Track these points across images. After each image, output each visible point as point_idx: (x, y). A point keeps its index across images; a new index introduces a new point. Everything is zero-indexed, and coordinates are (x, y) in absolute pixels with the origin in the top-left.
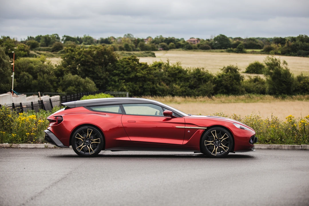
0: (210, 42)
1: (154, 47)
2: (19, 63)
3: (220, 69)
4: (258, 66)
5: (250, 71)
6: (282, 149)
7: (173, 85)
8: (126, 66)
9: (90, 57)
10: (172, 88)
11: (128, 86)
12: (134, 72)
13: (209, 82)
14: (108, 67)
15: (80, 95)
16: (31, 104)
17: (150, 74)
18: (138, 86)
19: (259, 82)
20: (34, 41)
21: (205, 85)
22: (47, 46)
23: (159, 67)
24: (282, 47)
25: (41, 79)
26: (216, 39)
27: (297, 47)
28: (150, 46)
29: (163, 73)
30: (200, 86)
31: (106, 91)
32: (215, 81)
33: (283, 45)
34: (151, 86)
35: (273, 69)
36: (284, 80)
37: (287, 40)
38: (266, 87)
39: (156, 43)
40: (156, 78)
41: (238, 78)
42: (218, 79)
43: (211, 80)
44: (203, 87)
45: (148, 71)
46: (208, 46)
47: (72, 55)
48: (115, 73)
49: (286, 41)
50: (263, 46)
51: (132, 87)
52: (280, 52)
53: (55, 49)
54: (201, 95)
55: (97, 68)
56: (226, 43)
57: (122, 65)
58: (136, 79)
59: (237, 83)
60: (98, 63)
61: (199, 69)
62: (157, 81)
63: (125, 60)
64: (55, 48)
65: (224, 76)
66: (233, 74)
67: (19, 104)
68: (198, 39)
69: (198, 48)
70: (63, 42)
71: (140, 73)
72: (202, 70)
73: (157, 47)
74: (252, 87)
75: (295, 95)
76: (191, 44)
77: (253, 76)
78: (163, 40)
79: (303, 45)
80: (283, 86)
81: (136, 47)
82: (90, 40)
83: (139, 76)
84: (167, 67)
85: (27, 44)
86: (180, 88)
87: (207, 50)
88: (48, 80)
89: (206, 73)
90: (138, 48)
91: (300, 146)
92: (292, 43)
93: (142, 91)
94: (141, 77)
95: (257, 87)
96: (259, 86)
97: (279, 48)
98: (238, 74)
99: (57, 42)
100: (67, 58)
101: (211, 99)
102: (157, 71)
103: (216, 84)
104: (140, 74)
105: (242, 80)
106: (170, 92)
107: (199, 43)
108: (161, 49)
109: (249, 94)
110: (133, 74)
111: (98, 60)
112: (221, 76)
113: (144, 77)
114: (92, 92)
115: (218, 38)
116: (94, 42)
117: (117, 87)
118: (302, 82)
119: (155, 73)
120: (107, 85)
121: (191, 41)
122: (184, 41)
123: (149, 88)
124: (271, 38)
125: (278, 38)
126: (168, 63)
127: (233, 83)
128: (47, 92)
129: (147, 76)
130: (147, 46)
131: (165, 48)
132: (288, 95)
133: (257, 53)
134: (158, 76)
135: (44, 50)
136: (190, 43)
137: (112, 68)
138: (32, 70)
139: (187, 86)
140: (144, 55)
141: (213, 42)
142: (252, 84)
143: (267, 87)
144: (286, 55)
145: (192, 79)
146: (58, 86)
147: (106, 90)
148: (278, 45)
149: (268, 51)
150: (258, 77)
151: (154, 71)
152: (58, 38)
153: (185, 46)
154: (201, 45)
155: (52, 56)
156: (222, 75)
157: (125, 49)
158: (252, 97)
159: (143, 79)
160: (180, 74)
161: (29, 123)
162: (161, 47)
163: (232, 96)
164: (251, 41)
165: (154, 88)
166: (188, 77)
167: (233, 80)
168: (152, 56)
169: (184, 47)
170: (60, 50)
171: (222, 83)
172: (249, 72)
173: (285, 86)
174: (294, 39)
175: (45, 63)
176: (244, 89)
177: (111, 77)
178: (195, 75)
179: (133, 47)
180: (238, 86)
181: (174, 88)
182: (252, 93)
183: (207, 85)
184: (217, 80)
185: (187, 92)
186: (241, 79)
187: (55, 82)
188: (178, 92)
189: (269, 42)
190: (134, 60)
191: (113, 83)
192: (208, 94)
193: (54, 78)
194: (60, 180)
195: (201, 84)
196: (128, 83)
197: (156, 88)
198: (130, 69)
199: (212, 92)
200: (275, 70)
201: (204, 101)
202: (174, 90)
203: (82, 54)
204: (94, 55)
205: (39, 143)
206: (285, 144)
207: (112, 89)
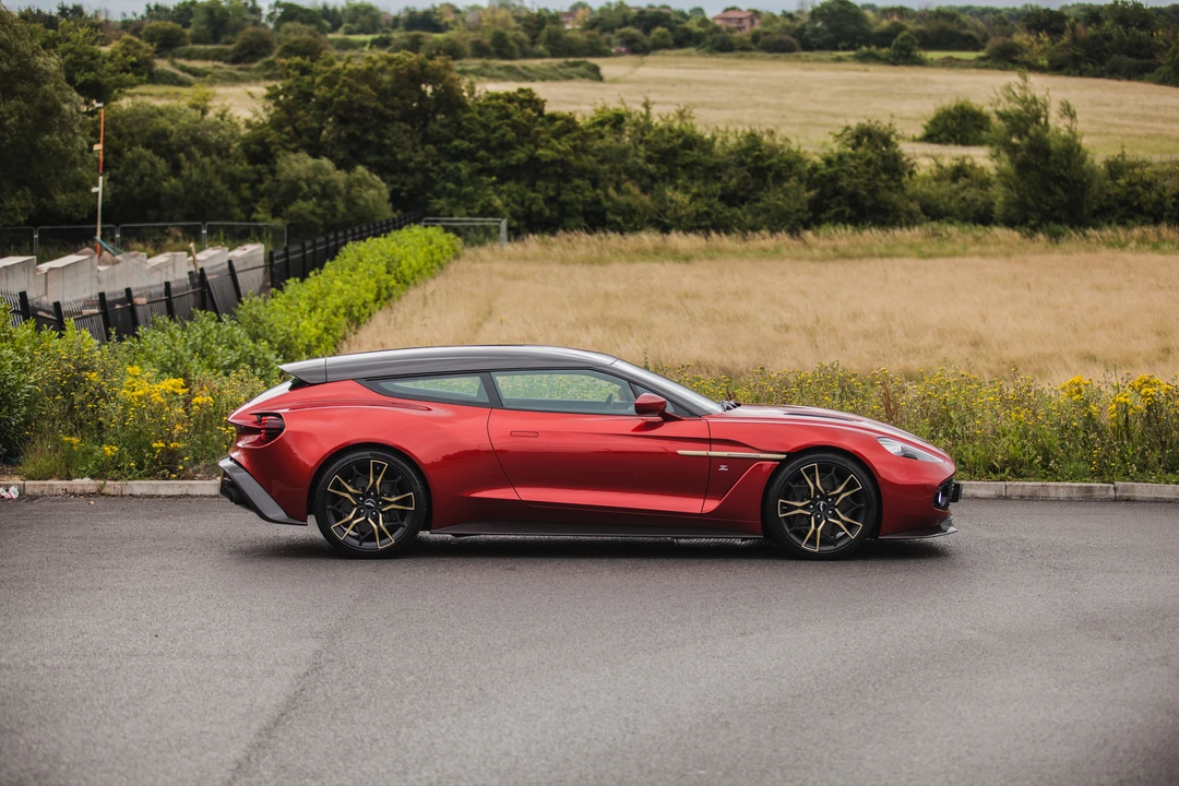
0: (798, 25)
1: (598, 43)
2: (115, 118)
3: (830, 133)
4: (968, 118)
5: (937, 135)
7: (667, 190)
8: (498, 124)
9: (370, 90)
10: (659, 202)
11: (504, 196)
12: (526, 144)
13: (793, 182)
14: (433, 127)
15: (336, 239)
16: (162, 289)
17: (585, 151)
18: (540, 196)
19: (969, 181)
20: (170, 23)
21: (779, 190)
22: (216, 40)
23: (614, 126)
24: (1053, 43)
25: (196, 175)
26: (816, 14)
27: (1106, 43)
28: (582, 38)
29: (630, 148)
30: (762, 193)
31: (429, 215)
32: (815, 176)
33: (1054, 38)
34: (587, 193)
35: (1022, 133)
36: (1062, 171)
37: (1072, 20)
38: (996, 198)
39: (605, 30)
40: (606, 167)
41: (895, 167)
42: (824, 170)
43: (799, 174)
44: (773, 198)
45: (579, 142)
46: (787, 37)
47: (304, 87)
48: (456, 147)
49: (1067, 24)
50: (986, 39)
51: (520, 199)
52: (1045, 62)
53: (245, 51)
54: (764, 227)
55: (395, 129)
56: (853, 27)
57: (482, 119)
58: (533, 170)
59: (893, 184)
60: (397, 113)
61: (758, 134)
62: (609, 176)
63: (494, 102)
64: (243, 47)
65: (845, 159)
66: (878, 151)
67: (121, 293)
68: (756, 14)
69: (753, 46)
70: (271, 26)
71: (548, 148)
72: (766, 138)
73: (609, 43)
74: (946, 199)
75: (1096, 227)
76: (730, 31)
77: (950, 154)
78: (629, 19)
79: (1126, 38)
80: (1055, 194)
81: (533, 43)
82: (367, 16)
83: (544, 159)
84: (644, 127)
85: (146, 33)
86: (691, 202)
87: (787, 54)
88: (219, 177)
89: (782, 146)
90: (541, 48)
91: (1112, 486)
92: (1090, 29)
93: (555, 214)
94: (553, 162)
95: (964, 199)
96: (970, 193)
97: (1041, 46)
98: (897, 150)
99: (250, 29)
100: (286, 96)
101: (800, 243)
102: (609, 140)
103: (818, 190)
104: (549, 153)
105: (911, 173)
106: (655, 217)
107: (757, 27)
108: (623, 49)
109: (935, 224)
110: (522, 152)
111: (396, 101)
112: (835, 159)
113: (562, 163)
114: (378, 225)
115: (826, 11)
116: (383, 22)
117: (468, 200)
118: (1122, 182)
119: (599, 150)
120: (429, 195)
121: (729, 20)
122: (705, 22)
123: (578, 201)
124: (1015, 9)
125: (1039, 10)
126: (648, 112)
127: (879, 183)
128: (219, 220)
129: (572, 158)
130: (571, 40)
131: (637, 45)
132: (1072, 227)
133: (965, 63)
134: (611, 160)
135: (205, 57)
136: (724, 28)
137: (445, 131)
138: (164, 142)
139: (714, 195)
140: (561, 74)
141: (808, 26)
142: (947, 187)
143: (998, 195)
144: (1068, 74)
145: (731, 171)
146: (257, 196)
147: (428, 209)
148: (1039, 36)
149: (1006, 58)
150: (968, 162)
151: (599, 144)
152: (256, 11)
153: (709, 39)
154: (766, 34)
155: (235, 80)
156: (840, 157)
157: (492, 49)
158: (945, 235)
159: (560, 170)
160: (688, 151)
161: (162, 404)
162: (622, 44)
163: (873, 230)
164: (943, 22)
165: (597, 202)
166: (718, 160)
167: (877, 174)
168: (591, 78)
169: (702, 44)
170: (264, 55)
171: (840, 183)
172: (936, 139)
173: (1062, 193)
174: (1093, 16)
175: (211, 115)
176: (915, 206)
177: (444, 164)
178: (743, 157)
179: (520, 43)
180: (895, 196)
181: (669, 204)
182: (945, 221)
183: (786, 194)
184: (820, 172)
185: (714, 216)
186: (904, 169)
187: (247, 185)
188: (682, 217)
189: (1005, 23)
190: (525, 104)
191: (450, 185)
192: (791, 221)
193: (242, 167)
194: (283, 714)
195: (765, 188)
196: (504, 187)
197: (607, 204)
198: (511, 135)
199: (805, 217)
200: (1031, 138)
201: (777, 251)
202: (668, 208)
203: (341, 82)
204: (383, 86)
205: (199, 475)
206: (1059, 481)
207: (447, 208)
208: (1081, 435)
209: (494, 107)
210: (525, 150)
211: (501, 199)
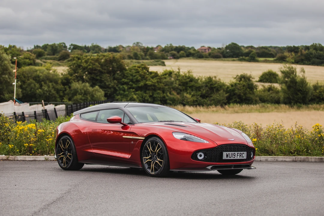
0: (222, 51)
1: (164, 56)
2: (24, 72)
3: (232, 77)
4: (272, 75)
5: (263, 80)
6: (308, 162)
7: (184, 94)
8: (136, 74)
9: (98, 65)
10: (182, 97)
12: (144, 80)
13: (222, 91)
14: (116, 76)
17: (161, 82)
18: (148, 95)
19: (273, 91)
20: (41, 49)
21: (218, 94)
22: (54, 55)
23: (169, 75)
24: (296, 55)
25: (46, 88)
26: (227, 48)
27: (311, 55)
28: (160, 54)
29: (174, 81)
30: (212, 95)
32: (228, 90)
34: (161, 95)
35: (288, 77)
36: (300, 88)
37: (301, 49)
38: (281, 96)
39: (166, 52)
40: (167, 87)
41: (251, 87)
42: (231, 88)
43: (223, 89)
44: (215, 96)
45: (159, 80)
46: (219, 54)
47: (79, 63)
48: (123, 81)
49: (299, 50)
50: (276, 54)
51: (142, 96)
52: (293, 61)
53: (62, 58)
54: (213, 104)
55: (105, 76)
56: (238, 51)
57: (131, 73)
58: (145, 88)
59: (251, 92)
60: (106, 71)
61: (211, 77)
62: (168, 89)
63: (134, 68)
64: (61, 56)
65: (237, 85)
66: (247, 83)
67: (21, 113)
68: (209, 48)
69: (209, 57)
70: (70, 51)
71: (150, 81)
72: (214, 79)
73: (167, 56)
74: (266, 97)
75: (311, 104)
76: (202, 52)
77: (267, 85)
78: (173, 49)
79: (316, 54)
80: (298, 95)
81: (145, 56)
82: (97, 48)
83: (148, 85)
84: (178, 75)
85: (34, 52)
86: (191, 97)
87: (219, 59)
88: (53, 89)
89: (219, 81)
90: (148, 57)
92: (306, 51)
93: (152, 100)
94: (151, 85)
95: (271, 97)
96: (273, 95)
97: (292, 56)
98: (252, 82)
99: (63, 51)
100: (73, 66)
101: (224, 109)
102: (168, 79)
103: (229, 94)
104: (150, 83)
105: (256, 89)
106: (181, 102)
107: (210, 51)
108: (171, 57)
109: (263, 104)
111: (105, 68)
112: (234, 84)
113: (154, 86)
114: (100, 102)
115: (230, 47)
116: (102, 50)
117: (126, 96)
118: (318, 91)
119: (165, 82)
120: (115, 94)
121: (202, 49)
122: (195, 50)
123: (159, 97)
124: (284, 47)
126: (179, 71)
127: (247, 92)
128: (53, 101)
129: (157, 84)
130: (156, 55)
131: (175, 56)
132: (303, 104)
133: (270, 61)
134: (168, 85)
135: (51, 59)
136: (200, 51)
137: (120, 77)
138: (38, 79)
139: (199, 95)
140: (153, 64)
141: (225, 51)
142: (267, 93)
143: (282, 95)
144: (300, 64)
145: (204, 88)
146: (64, 95)
147: (114, 99)
148: (291, 53)
149: (282, 60)
150: (273, 86)
151: (164, 80)
152: (65, 47)
153: (196, 55)
154: (213, 53)
155: (59, 65)
156: (235, 84)
157: (134, 57)
158: (266, 107)
159: (153, 88)
160: (191, 83)
161: (28, 132)
162: (171, 56)
163: (245, 105)
164: (264, 50)
165: (164, 97)
166: (199, 85)
167: (246, 89)
168: (162, 65)
169: (194, 56)
170: (67, 58)
171: (235, 92)
173: (301, 95)
174: (307, 48)
175: (51, 71)
176: (258, 99)
177: (119, 86)
178: (207, 84)
179: (142, 56)
180: (252, 96)
182: (266, 103)
183: (220, 94)
184: (229, 88)
185: (198, 101)
186: (254, 88)
187: (62, 92)
188: (189, 101)
189: (282, 50)
190: (143, 69)
191: (122, 92)
192: (221, 103)
193: (60, 87)
194: (54, 202)
195: (213, 93)
196: (137, 93)
197: (167, 98)
198: (139, 78)
199: (225, 101)
200: (291, 79)
201: (217, 111)
202: (185, 99)
203: (89, 62)
204: (102, 63)
205: (39, 155)
206: (312, 156)
207: (120, 99)
208: (318, 142)
209: (134, 69)
210: (143, 82)
211: (136, 96)
